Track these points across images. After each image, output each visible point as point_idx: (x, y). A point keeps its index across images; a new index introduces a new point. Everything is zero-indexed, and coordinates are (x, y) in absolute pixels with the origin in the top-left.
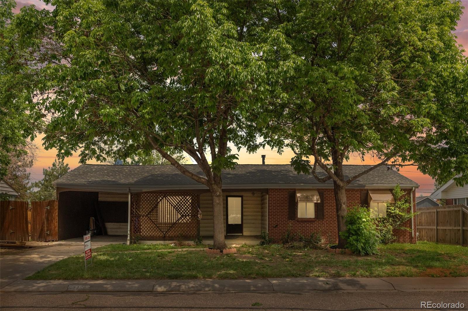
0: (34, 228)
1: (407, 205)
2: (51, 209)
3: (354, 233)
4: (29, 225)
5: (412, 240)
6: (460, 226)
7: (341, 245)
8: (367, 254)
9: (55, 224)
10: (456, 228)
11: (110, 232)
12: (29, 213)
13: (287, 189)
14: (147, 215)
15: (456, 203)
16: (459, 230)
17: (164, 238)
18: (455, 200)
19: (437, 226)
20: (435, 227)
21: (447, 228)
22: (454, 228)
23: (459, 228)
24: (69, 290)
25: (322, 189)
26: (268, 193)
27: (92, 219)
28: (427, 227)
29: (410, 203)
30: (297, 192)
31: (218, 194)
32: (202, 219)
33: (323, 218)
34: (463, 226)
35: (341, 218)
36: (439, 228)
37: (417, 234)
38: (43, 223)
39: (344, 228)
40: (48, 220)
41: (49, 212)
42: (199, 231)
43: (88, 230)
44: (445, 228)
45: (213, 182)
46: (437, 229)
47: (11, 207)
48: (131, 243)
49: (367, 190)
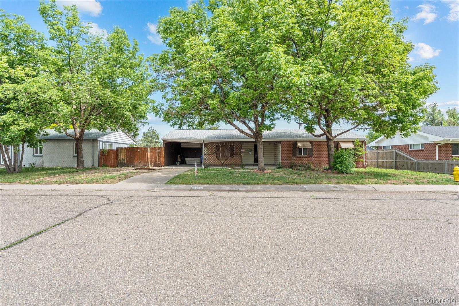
0: (151, 161)
1: (362, 148)
2: (160, 151)
3: (339, 163)
4: (149, 160)
5: (363, 166)
6: (393, 159)
7: (330, 168)
8: (347, 173)
9: (163, 159)
10: (391, 161)
11: (187, 163)
12: (149, 154)
13: (292, 141)
14: (213, 154)
15: (384, 149)
16: (393, 162)
17: (222, 165)
18: (384, 147)
19: (378, 159)
20: (377, 160)
21: (384, 161)
22: (389, 161)
23: (393, 161)
24: (192, 189)
25: (312, 141)
26: (281, 143)
27: (179, 156)
28: (371, 160)
29: (363, 148)
30: (297, 142)
31: (261, 143)
32: (243, 156)
33: (312, 156)
34: (396, 159)
35: (331, 155)
36: (378, 160)
37: (367, 163)
38: (156, 158)
39: (332, 160)
40: (159, 156)
41: (159, 153)
42: (242, 162)
43: (177, 161)
44: (383, 160)
45: (258, 137)
46: (378, 161)
47: (139, 150)
48: (205, 168)
49: (338, 142)
